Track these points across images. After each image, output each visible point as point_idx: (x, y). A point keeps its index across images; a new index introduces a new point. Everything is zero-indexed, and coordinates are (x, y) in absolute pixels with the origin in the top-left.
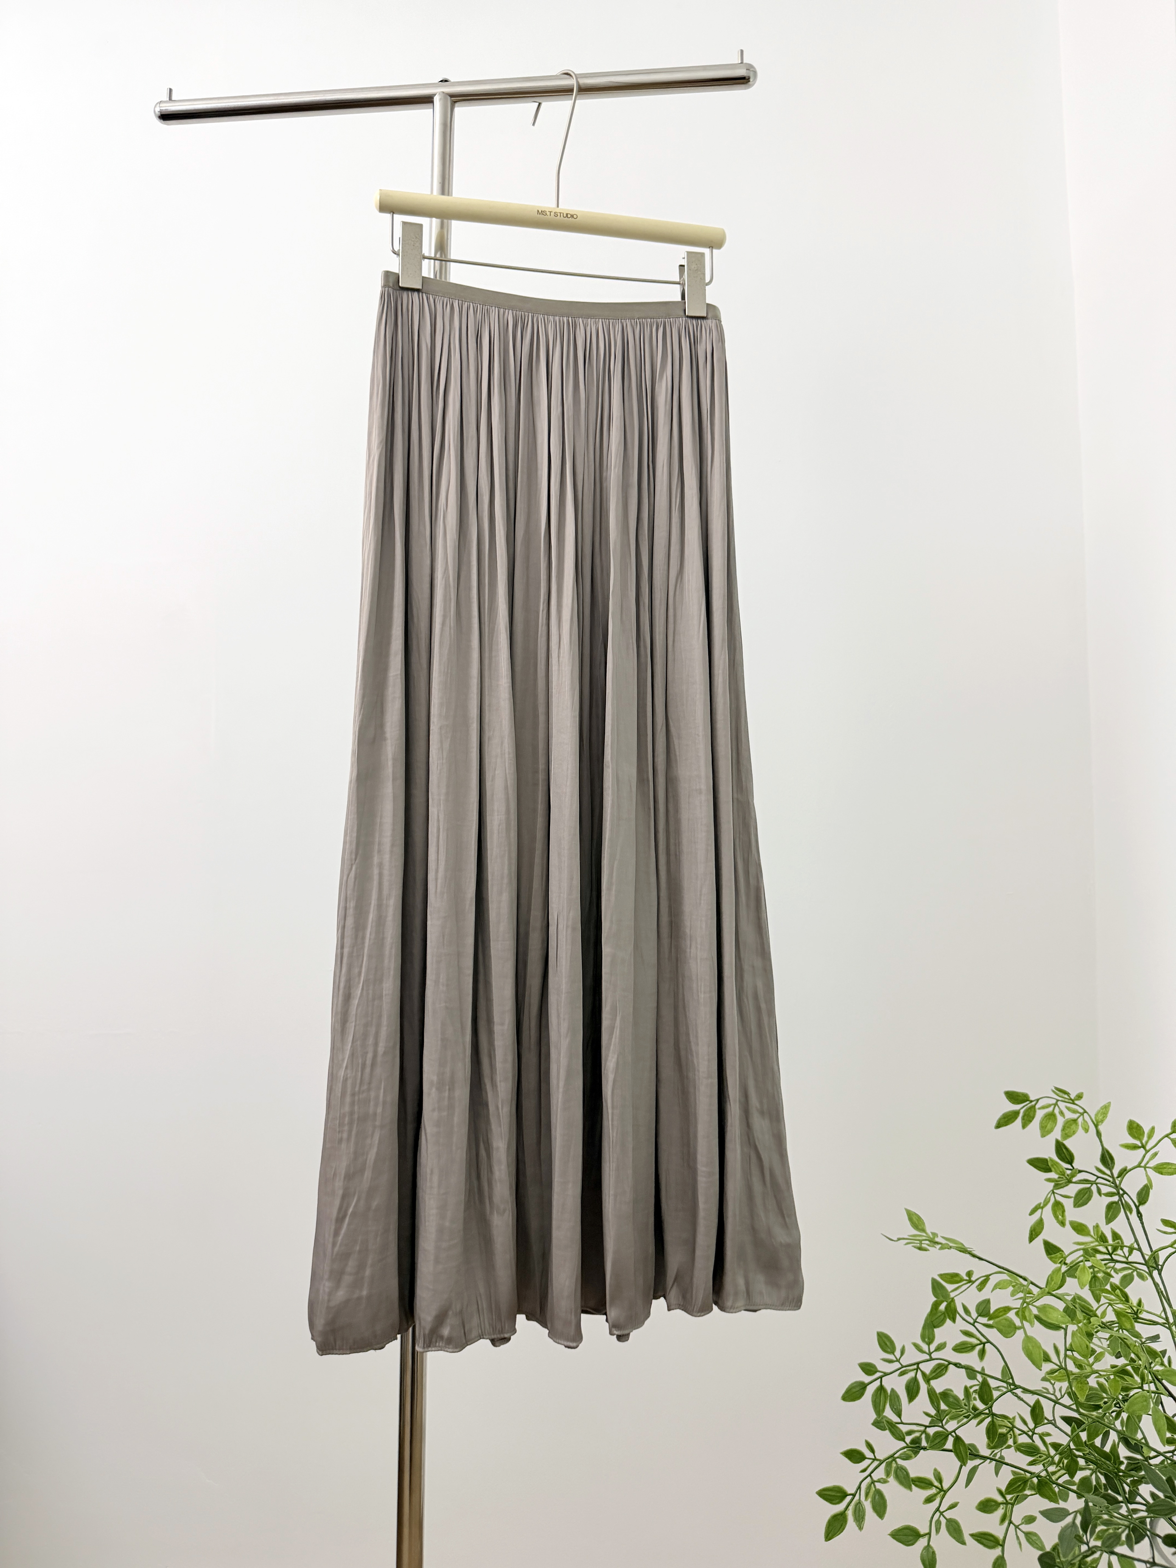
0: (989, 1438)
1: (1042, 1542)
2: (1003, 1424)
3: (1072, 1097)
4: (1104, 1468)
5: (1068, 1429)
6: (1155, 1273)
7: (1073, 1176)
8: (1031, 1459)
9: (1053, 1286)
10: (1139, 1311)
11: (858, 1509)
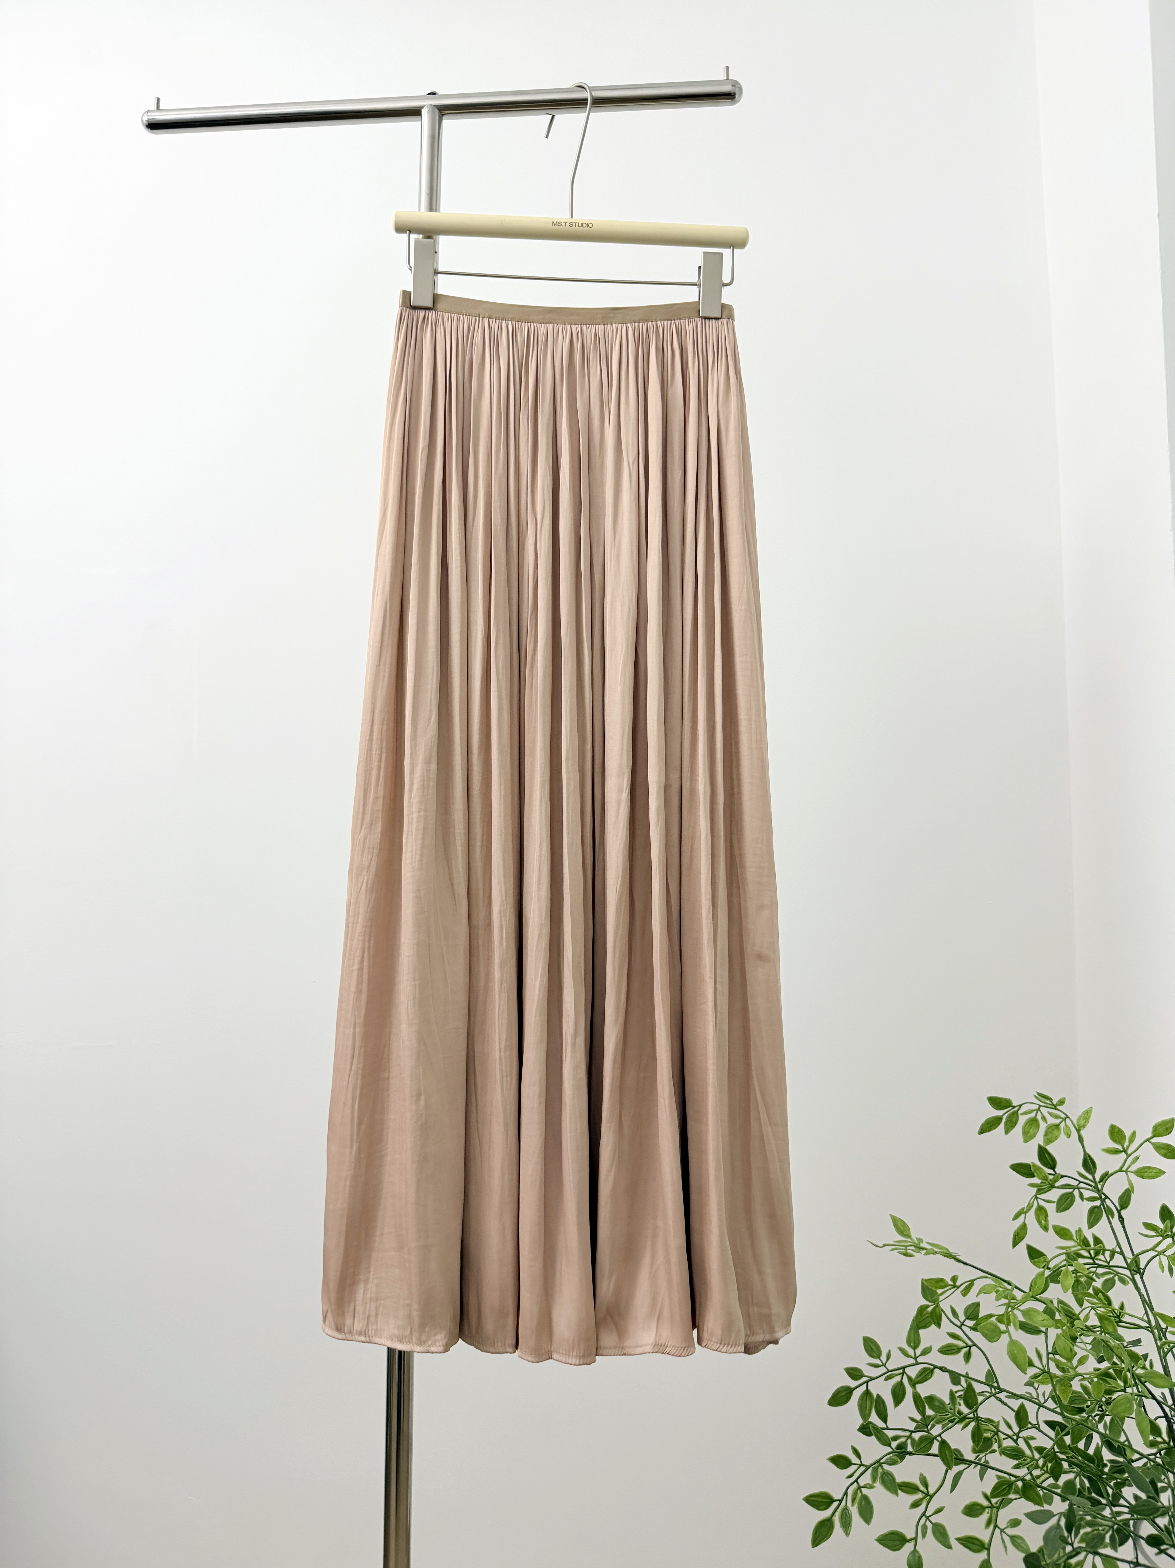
0: (974, 1441)
1: (1027, 1545)
2: (988, 1428)
3: (1055, 1102)
4: (1087, 1471)
5: (1052, 1433)
6: (1137, 1277)
7: (1056, 1181)
8: (1016, 1462)
9: (1036, 1292)
10: (1122, 1314)
11: (844, 1514)
